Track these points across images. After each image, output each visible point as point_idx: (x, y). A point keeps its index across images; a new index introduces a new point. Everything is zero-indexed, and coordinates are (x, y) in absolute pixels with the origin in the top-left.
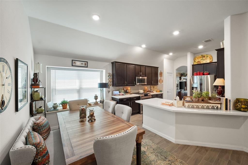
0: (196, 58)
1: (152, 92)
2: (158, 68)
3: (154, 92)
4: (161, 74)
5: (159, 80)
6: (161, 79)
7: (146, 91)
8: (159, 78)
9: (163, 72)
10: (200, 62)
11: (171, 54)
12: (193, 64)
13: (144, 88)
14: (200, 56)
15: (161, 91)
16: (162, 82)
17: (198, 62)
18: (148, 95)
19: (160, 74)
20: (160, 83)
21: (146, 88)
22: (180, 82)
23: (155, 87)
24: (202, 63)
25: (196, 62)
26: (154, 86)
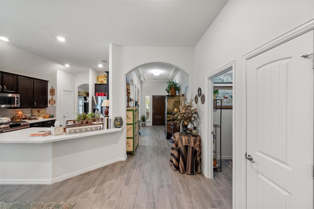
0: (100, 77)
1: (36, 119)
2: (47, 81)
3: (38, 119)
4: (53, 91)
5: (50, 100)
6: (52, 99)
7: (20, 118)
8: (49, 97)
9: (56, 89)
10: (103, 81)
11: (67, 66)
12: (96, 83)
13: (15, 113)
14: (103, 76)
15: (52, 117)
16: (53, 103)
17: (101, 81)
18: (21, 124)
19: (51, 92)
20: (52, 105)
21: (19, 113)
22: (85, 103)
23: (42, 111)
24: (104, 83)
25: (99, 81)
26: (40, 109)
